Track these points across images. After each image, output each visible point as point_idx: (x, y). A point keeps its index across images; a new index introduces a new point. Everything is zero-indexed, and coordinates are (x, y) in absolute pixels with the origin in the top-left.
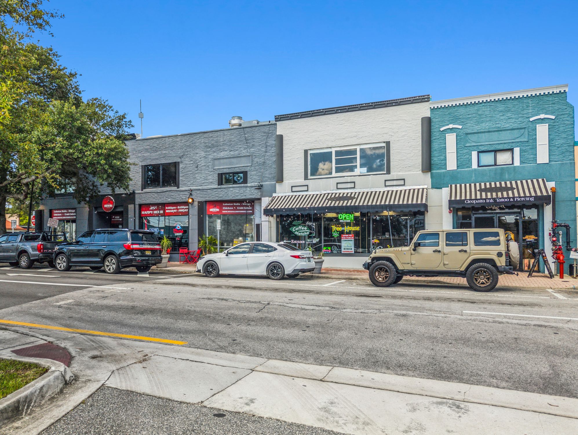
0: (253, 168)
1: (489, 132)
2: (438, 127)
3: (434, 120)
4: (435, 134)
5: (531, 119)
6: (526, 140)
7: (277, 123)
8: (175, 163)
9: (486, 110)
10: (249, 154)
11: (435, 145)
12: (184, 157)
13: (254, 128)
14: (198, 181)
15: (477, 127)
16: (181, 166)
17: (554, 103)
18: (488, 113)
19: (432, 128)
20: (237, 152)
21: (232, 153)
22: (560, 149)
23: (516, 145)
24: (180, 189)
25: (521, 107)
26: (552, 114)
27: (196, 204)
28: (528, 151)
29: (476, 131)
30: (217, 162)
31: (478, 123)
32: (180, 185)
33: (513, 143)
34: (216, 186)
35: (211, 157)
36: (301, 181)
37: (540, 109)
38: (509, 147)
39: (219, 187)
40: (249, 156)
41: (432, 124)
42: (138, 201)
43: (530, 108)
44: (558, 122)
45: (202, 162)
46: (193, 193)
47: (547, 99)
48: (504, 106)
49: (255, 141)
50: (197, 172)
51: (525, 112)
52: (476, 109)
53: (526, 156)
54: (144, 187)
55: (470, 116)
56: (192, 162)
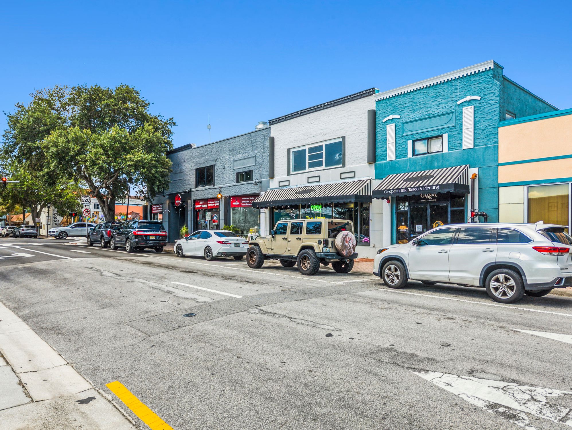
0: (256, 167)
1: (422, 119)
2: (381, 119)
3: (378, 112)
4: (379, 125)
5: (458, 103)
6: (454, 125)
7: (272, 127)
8: (213, 165)
9: (420, 97)
10: (253, 156)
11: (379, 137)
12: (218, 160)
13: (257, 133)
14: (225, 179)
15: (412, 115)
16: (216, 168)
17: (480, 83)
18: (422, 100)
19: (377, 120)
20: (247, 154)
21: (244, 155)
22: (485, 131)
23: (445, 131)
24: (216, 187)
25: (450, 91)
26: (478, 94)
27: (223, 198)
28: (456, 136)
29: (411, 120)
30: (235, 163)
31: (414, 111)
32: (215, 184)
33: (442, 129)
34: (235, 184)
35: (232, 159)
36: (285, 177)
37: (467, 90)
38: (439, 134)
39: (236, 184)
40: (253, 157)
41: (377, 116)
42: (193, 198)
43: (458, 90)
44: (483, 103)
45: (227, 164)
46: (222, 190)
47: (474, 78)
48: (435, 91)
49: (258, 143)
50: (224, 172)
51: (454, 95)
52: (411, 97)
53: (454, 142)
54: (196, 186)
55: (407, 105)
56: (222, 165)
